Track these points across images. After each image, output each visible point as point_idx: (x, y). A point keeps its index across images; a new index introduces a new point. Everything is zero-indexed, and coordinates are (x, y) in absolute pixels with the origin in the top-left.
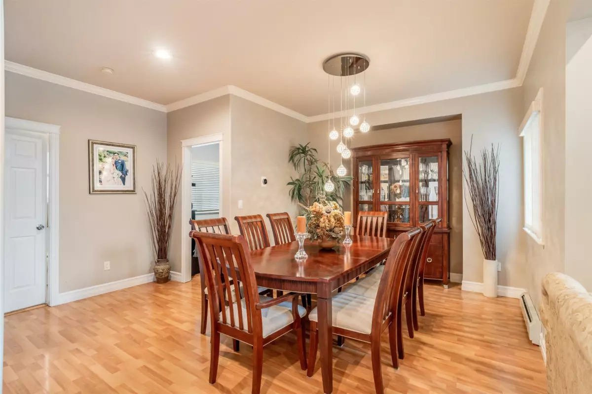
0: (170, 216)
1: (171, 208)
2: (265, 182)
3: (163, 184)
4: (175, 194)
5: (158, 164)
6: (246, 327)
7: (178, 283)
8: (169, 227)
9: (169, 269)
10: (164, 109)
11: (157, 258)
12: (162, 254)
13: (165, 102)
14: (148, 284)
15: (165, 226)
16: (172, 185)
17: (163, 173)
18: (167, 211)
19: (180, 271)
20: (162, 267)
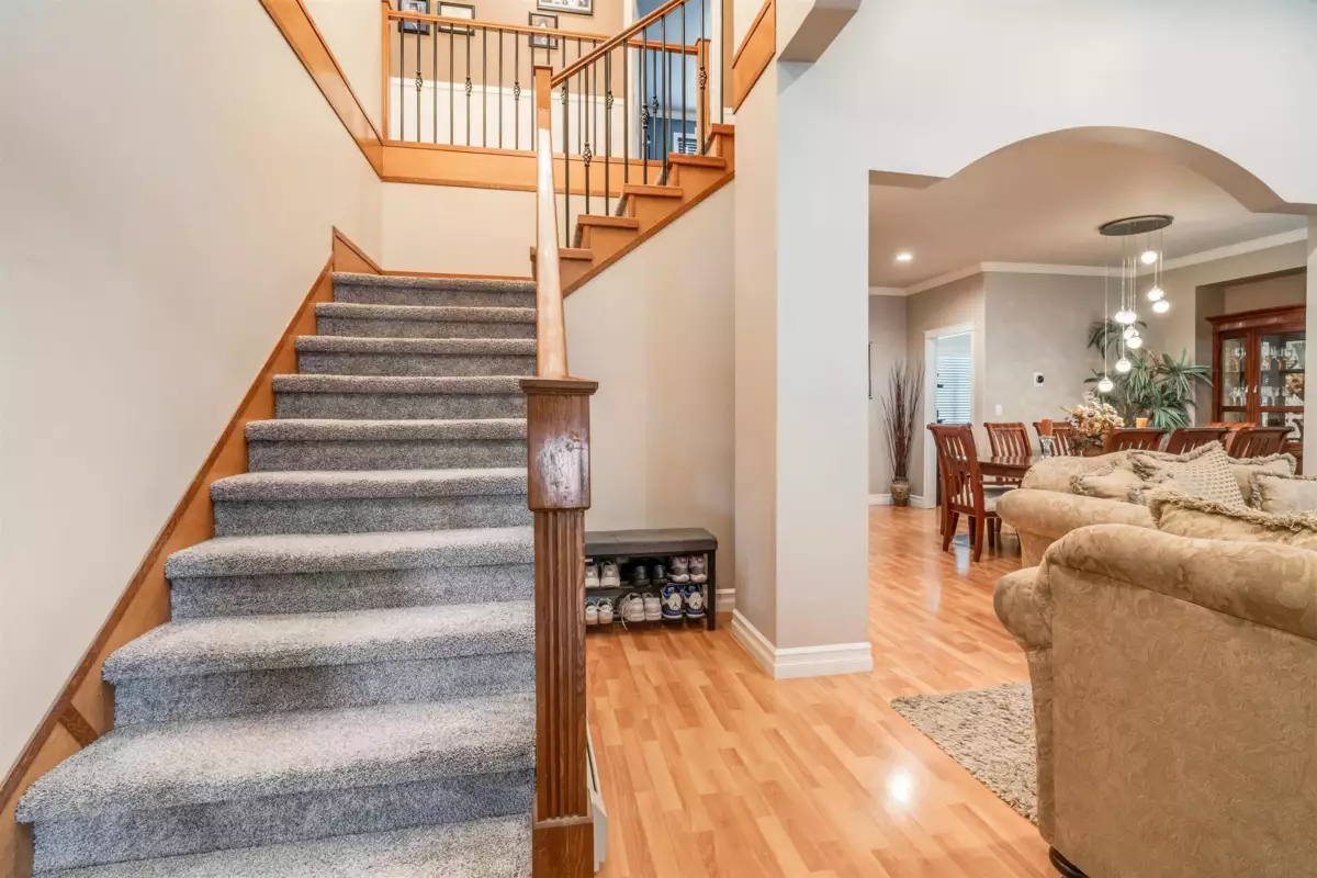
0: (910, 425)
1: (912, 416)
2: (1041, 379)
3: (902, 385)
4: (916, 399)
5: (896, 364)
6: (972, 504)
7: (920, 509)
8: (909, 439)
9: (909, 491)
10: (903, 292)
11: (893, 476)
12: (901, 471)
13: (904, 284)
14: (885, 505)
15: (904, 438)
16: (913, 388)
17: (903, 374)
18: (907, 420)
19: (922, 495)
20: (900, 486)
